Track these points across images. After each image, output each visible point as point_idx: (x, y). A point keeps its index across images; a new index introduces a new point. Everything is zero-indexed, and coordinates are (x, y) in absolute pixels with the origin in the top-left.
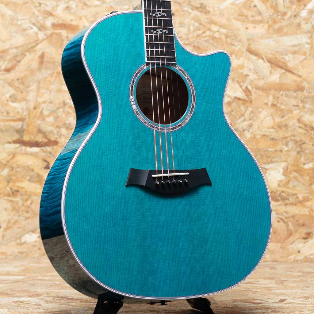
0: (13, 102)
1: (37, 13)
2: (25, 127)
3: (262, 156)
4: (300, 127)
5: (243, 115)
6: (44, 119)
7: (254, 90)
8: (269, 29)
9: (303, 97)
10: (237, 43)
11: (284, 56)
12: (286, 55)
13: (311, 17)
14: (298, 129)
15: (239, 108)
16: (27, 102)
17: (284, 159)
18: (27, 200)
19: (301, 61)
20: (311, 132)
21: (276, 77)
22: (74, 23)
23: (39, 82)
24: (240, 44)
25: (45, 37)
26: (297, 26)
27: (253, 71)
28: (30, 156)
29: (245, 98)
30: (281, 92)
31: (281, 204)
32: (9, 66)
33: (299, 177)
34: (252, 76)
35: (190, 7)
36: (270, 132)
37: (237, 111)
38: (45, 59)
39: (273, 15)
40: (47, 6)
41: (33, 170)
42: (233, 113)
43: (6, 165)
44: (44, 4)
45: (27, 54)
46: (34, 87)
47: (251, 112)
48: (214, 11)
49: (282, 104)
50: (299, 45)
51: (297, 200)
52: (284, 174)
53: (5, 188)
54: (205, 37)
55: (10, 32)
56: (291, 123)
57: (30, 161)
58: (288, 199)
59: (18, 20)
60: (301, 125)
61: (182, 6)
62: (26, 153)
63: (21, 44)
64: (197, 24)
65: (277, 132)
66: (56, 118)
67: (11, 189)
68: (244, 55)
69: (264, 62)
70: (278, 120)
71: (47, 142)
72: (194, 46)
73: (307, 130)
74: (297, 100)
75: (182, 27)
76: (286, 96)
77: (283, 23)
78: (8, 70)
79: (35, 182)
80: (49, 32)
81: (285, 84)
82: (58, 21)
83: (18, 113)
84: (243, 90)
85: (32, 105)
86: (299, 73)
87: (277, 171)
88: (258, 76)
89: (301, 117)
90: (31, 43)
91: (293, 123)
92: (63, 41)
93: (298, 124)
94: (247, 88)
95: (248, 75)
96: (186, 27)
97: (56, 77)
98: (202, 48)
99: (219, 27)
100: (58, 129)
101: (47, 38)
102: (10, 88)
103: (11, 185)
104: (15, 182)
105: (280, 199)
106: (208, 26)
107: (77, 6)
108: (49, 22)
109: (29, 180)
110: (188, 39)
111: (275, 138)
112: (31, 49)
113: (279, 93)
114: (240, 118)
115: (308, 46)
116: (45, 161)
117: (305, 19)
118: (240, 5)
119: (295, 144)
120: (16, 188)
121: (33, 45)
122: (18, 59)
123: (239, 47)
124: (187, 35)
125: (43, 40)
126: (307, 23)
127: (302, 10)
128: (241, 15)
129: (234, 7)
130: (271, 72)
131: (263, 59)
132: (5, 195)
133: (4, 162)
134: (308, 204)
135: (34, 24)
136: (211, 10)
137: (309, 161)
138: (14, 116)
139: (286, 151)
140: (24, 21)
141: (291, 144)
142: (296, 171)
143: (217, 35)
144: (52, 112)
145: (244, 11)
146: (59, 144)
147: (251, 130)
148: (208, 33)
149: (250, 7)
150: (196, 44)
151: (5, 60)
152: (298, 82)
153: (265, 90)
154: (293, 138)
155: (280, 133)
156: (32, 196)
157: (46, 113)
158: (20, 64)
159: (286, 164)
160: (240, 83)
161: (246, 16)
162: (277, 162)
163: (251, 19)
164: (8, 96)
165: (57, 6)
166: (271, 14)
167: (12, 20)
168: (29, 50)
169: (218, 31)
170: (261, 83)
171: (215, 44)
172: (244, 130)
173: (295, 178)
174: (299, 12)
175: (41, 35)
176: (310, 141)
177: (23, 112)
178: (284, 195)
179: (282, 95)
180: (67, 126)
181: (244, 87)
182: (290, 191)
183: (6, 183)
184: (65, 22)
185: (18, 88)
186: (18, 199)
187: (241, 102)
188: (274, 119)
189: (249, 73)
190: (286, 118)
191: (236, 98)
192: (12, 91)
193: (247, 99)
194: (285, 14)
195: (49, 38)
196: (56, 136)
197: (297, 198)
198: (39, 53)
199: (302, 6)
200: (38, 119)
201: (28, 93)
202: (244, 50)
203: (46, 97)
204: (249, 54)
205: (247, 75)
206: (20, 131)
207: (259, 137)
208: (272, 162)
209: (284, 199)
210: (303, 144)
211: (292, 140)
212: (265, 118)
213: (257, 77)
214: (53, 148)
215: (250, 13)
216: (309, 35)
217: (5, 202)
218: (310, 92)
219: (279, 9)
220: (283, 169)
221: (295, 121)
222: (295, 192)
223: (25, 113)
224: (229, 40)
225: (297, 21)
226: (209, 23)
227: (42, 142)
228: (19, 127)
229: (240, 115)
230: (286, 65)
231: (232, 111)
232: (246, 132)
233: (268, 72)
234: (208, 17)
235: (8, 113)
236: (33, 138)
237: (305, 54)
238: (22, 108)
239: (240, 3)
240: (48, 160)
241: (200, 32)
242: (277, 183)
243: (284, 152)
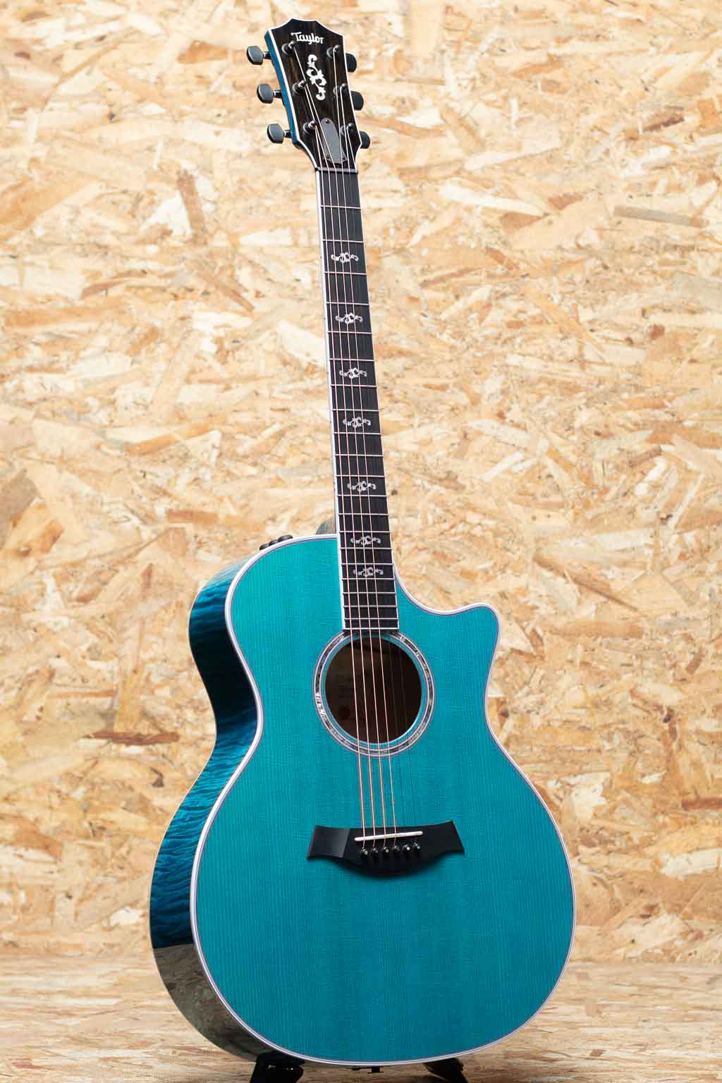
0: (93, 659)
1: (138, 490)
2: (116, 708)
3: (564, 761)
4: (634, 705)
5: (526, 683)
6: (152, 692)
7: (546, 637)
8: (575, 520)
9: (640, 648)
10: (515, 547)
11: (604, 571)
12: (608, 568)
13: (654, 497)
14: (631, 709)
15: (520, 669)
16: (120, 659)
17: (605, 767)
18: (121, 845)
19: (636, 580)
20: (654, 714)
21: (588, 610)
22: (209, 509)
23: (143, 621)
24: (521, 547)
25: (154, 536)
26: (630, 513)
27: (546, 599)
28: (127, 763)
29: (532, 650)
30: (599, 640)
31: (598, 852)
32: (87, 590)
33: (633, 800)
34: (544, 609)
35: (428, 478)
36: (579, 716)
37: (516, 675)
38: (155, 579)
39: (583, 493)
40: (157, 476)
41: (131, 789)
42: (507, 679)
43: (81, 779)
44: (151, 473)
45: (121, 568)
46: (133, 631)
47: (543, 677)
48: (473, 485)
49: (600, 661)
50: (633, 549)
51: (630, 843)
52: (604, 795)
53: (80, 822)
54: (455, 535)
55: (88, 527)
56: (617, 699)
57: (127, 772)
58: (613, 842)
59: (102, 504)
60: (635, 701)
61: (412, 476)
62: (119, 757)
63: (109, 549)
64: (439, 511)
65: (592, 715)
66: (176, 690)
67: (91, 824)
68: (529, 568)
69: (567, 582)
70: (592, 691)
71: (159, 735)
72: (435, 553)
73: (648, 711)
74: (629, 655)
75: (411, 516)
76: (608, 646)
77: (603, 508)
78: (84, 600)
79: (136, 812)
80: (161, 527)
81: (605, 624)
82: (178, 506)
83: (104, 680)
84: (528, 637)
85: (130, 666)
86: (634, 604)
87: (592, 789)
88: (556, 609)
89: (636, 685)
90: (129, 547)
91: (621, 697)
92: (187, 543)
93: (630, 700)
94: (534, 631)
95: (537, 608)
96: (419, 516)
97: (174, 612)
98: (449, 556)
99: (482, 517)
100: (178, 711)
101: (159, 536)
102: (88, 633)
103: (90, 816)
104: (97, 811)
105: (597, 841)
106: (461, 514)
107: (213, 477)
108: (161, 509)
109: (124, 809)
110: (423, 539)
111: (588, 726)
112: (127, 559)
113: (595, 640)
114: (521, 688)
115: (649, 552)
116: (155, 771)
117: (643, 501)
118: (522, 474)
119: (625, 738)
120: (100, 824)
121: (132, 550)
122: (103, 577)
123: (519, 553)
124: (422, 530)
125: (151, 542)
126: (647, 508)
127: (638, 483)
128: (523, 493)
129: (510, 477)
130: (579, 602)
131: (564, 576)
132: (80, 836)
133: (77, 774)
134: (650, 851)
135: (132, 512)
136: (468, 484)
137: (650, 770)
138: (95, 687)
139: (609, 751)
140: (113, 506)
141: (617, 738)
142: (627, 790)
143: (477, 531)
144: (168, 679)
145: (529, 485)
146: (181, 740)
147: (542, 712)
148: (461, 527)
149: (540, 477)
150: (438, 549)
151: (78, 581)
152: (631, 620)
153: (569, 635)
154: (621, 726)
155: (597, 716)
156: (131, 838)
157: (155, 679)
158: (107, 587)
159: (608, 775)
160: (521, 621)
161: (532, 495)
162: (590, 772)
163: (541, 500)
164: (84, 648)
165: (177, 476)
166: (580, 490)
167: (92, 504)
168: (122, 562)
169: (480, 524)
170: (560, 622)
171: (475, 548)
172: (529, 712)
173: (625, 801)
174: (632, 488)
175: (147, 533)
176: (654, 733)
177: (112, 678)
178: (605, 834)
179: (601, 644)
180: (196, 704)
181: (528, 631)
182: (617, 827)
183: (81, 813)
184: (191, 508)
185: (104, 633)
186: (104, 843)
187: (522, 658)
188: (585, 691)
189: (537, 604)
190: (608, 687)
191: (513, 650)
192: (93, 639)
193: (535, 654)
194: (606, 490)
195: (162, 537)
196: (175, 724)
197: (630, 839)
198: (143, 567)
199: (639, 476)
200: (141, 693)
201: (122, 642)
202: (529, 560)
203: (157, 650)
204: (538, 568)
205: (535, 608)
206: (108, 715)
207: (557, 724)
208: (581, 772)
209: (604, 842)
210: (641, 736)
211: (621, 730)
212: (569, 688)
213: (553, 612)
214: (169, 748)
215: (540, 490)
216: (652, 530)
217: (79, 849)
218: (652, 640)
219: (596, 482)
220: (603, 784)
221: (626, 693)
222: (626, 829)
223: (117, 680)
224: (500, 540)
225: (628, 503)
226: (462, 508)
227: (149, 735)
228: (106, 707)
229: (521, 683)
230: (609, 589)
231: (507, 675)
232: (532, 715)
233: (574, 602)
234: (461, 496)
235: (83, 681)
236: (131, 727)
237: (643, 566)
238: (111, 672)
239: (521, 471)
240: (160, 768)
241: (446, 526)
242: (591, 813)
243: (605, 754)
